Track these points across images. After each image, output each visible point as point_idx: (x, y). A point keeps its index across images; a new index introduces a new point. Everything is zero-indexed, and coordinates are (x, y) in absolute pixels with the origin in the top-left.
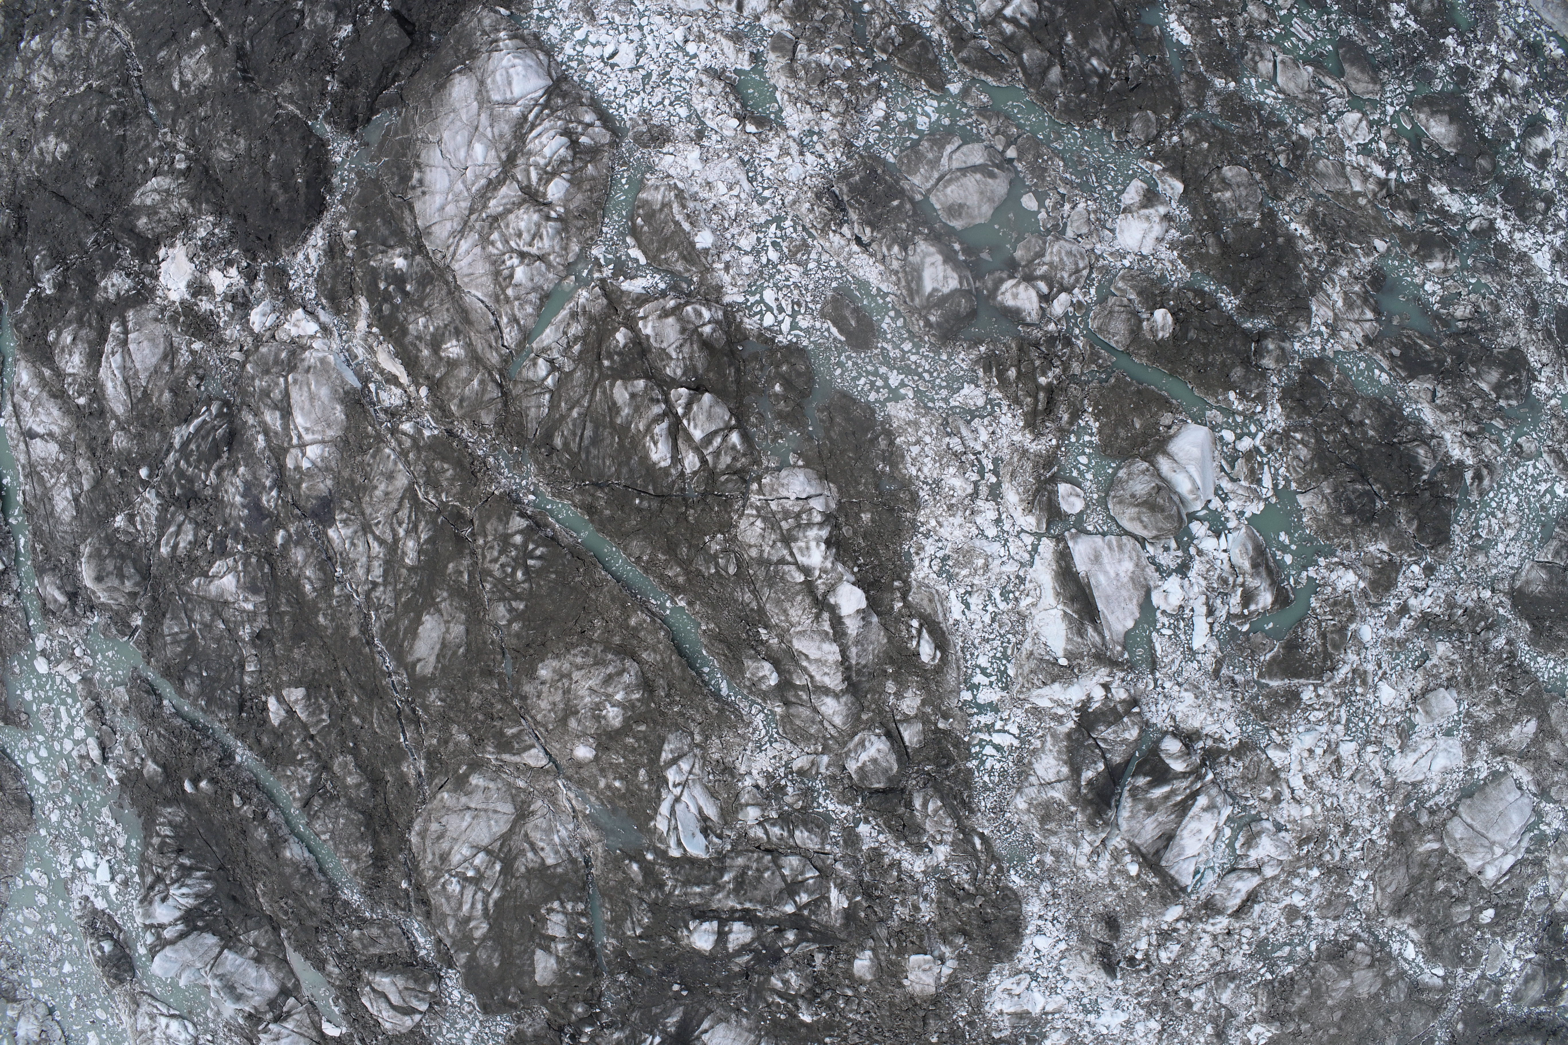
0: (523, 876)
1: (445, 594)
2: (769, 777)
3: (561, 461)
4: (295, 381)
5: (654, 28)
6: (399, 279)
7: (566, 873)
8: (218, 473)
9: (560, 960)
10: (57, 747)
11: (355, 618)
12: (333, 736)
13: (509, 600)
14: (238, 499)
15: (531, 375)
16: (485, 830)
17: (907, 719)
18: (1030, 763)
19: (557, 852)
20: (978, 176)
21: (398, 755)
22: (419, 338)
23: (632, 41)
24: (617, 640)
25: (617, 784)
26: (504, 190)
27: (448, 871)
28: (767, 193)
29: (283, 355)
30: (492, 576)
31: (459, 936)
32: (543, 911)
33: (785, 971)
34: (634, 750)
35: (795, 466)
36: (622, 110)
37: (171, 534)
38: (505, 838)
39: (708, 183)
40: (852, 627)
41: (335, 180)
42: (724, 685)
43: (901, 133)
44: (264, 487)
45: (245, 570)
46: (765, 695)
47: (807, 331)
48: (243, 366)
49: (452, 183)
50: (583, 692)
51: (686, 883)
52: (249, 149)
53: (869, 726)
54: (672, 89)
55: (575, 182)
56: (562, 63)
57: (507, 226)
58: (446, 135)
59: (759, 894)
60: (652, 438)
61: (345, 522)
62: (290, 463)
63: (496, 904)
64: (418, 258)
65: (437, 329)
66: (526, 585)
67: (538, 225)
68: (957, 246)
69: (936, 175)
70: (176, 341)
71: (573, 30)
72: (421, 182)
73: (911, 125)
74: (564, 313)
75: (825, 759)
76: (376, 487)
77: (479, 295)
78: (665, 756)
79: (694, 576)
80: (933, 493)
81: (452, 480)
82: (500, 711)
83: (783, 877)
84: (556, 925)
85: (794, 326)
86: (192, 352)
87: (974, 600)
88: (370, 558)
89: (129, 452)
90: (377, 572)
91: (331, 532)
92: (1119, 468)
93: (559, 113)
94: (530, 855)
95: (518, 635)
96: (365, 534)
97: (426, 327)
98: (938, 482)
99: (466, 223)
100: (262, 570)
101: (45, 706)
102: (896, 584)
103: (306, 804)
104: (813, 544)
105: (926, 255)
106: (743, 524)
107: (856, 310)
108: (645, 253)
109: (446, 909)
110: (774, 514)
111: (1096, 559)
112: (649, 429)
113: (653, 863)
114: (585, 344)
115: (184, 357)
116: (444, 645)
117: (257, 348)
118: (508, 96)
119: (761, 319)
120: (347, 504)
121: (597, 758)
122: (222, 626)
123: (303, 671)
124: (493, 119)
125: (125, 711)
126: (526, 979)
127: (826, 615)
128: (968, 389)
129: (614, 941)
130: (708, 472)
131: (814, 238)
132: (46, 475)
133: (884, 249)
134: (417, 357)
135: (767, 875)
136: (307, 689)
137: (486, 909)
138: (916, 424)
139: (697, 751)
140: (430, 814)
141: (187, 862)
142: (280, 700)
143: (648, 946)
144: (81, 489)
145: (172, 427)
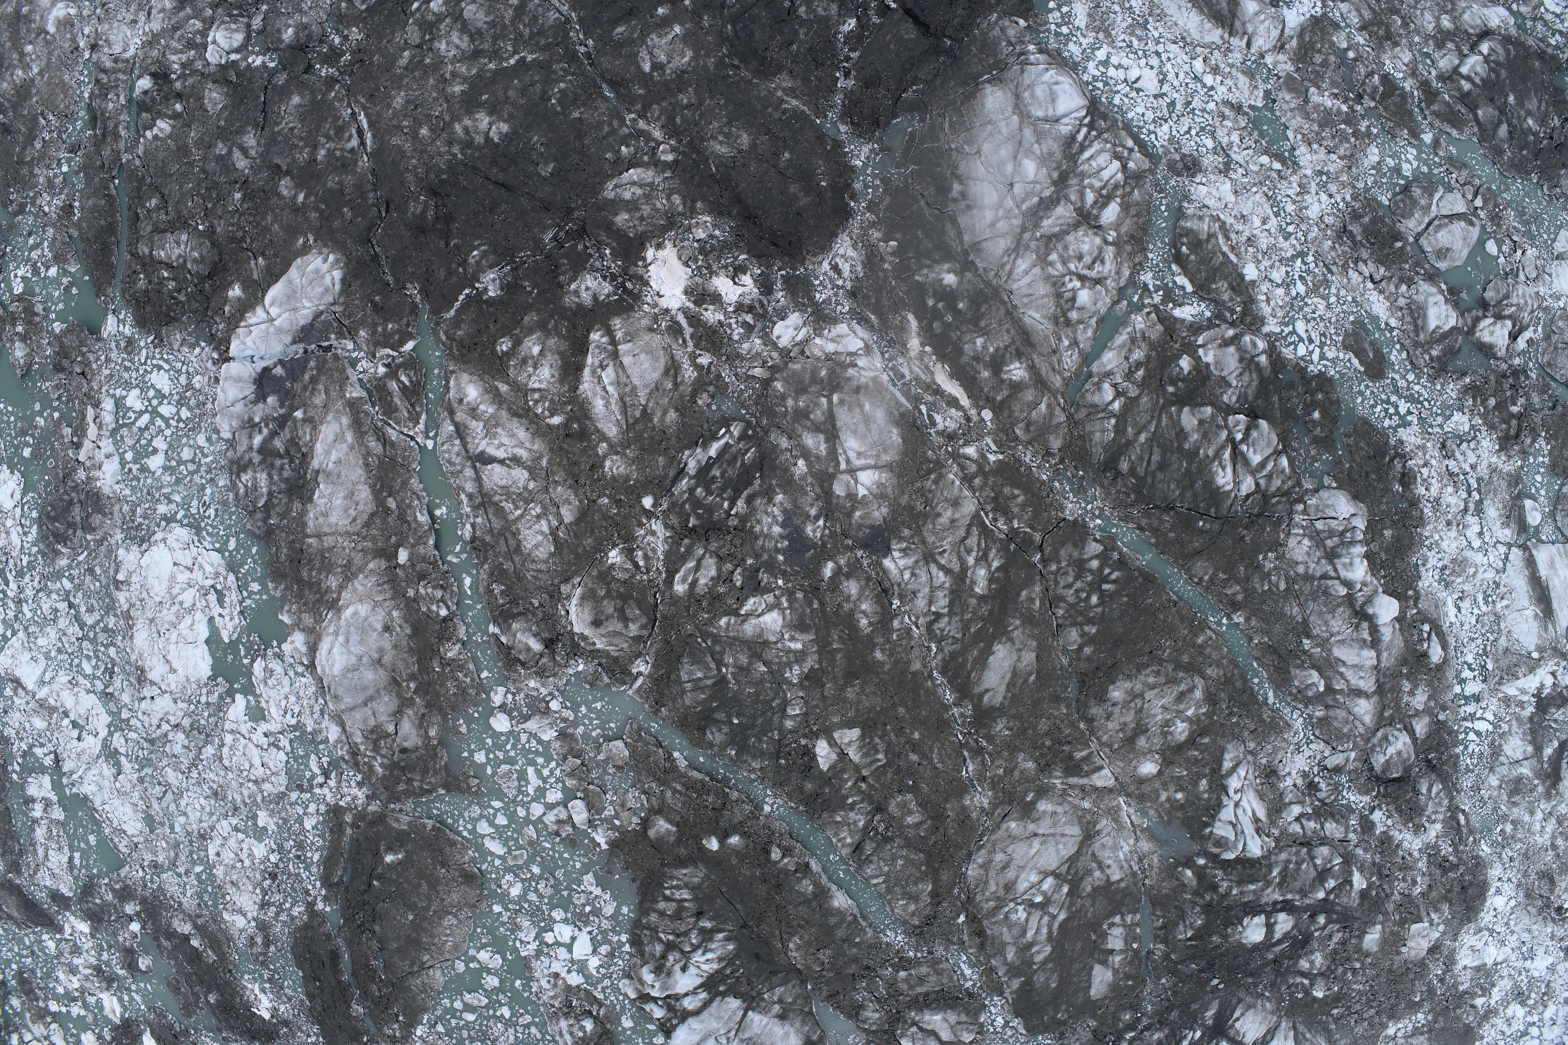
0: (1088, 895)
1: (1018, 622)
2: (1305, 775)
3: (1125, 485)
4: (842, 402)
5: (1172, 56)
6: (948, 296)
7: (1128, 887)
8: (749, 501)
9: (1116, 972)
10: (521, 812)
11: (916, 652)
12: (889, 776)
13: (1081, 624)
14: (777, 530)
15: (1096, 399)
16: (1054, 855)
17: (1417, 714)
18: (1500, 745)
19: (1121, 868)
20: (1463, 224)
21: (961, 788)
22: (977, 358)
23: (1152, 68)
24: (1185, 658)
25: (1179, 796)
26: (1060, 210)
27: (1012, 900)
28: (1290, 229)
29: (823, 373)
30: (1065, 601)
31: (1018, 962)
32: (1105, 927)
33: (1312, 952)
34: (1196, 761)
35: (1329, 487)
36: (1153, 136)
37: (690, 570)
38: (1072, 860)
39: (1243, 216)
40: (1387, 634)
41: (858, 186)
42: (1271, 694)
43: (1391, 178)
44: (808, 516)
45: (790, 607)
46: (1308, 702)
47: (1333, 361)
48: (766, 383)
49: (1001, 200)
50: (1157, 710)
51: (1240, 883)
52: (753, 146)
53: (1391, 722)
54: (1197, 119)
55: (1125, 207)
56: (1088, 83)
57: (1066, 248)
58: (986, 147)
59: (1297, 885)
60: (1220, 463)
61: (905, 552)
62: (839, 489)
63: (1061, 926)
64: (969, 275)
65: (997, 350)
66: (1099, 610)
67: (1100, 250)
68: (1444, 287)
69: (1427, 220)
70: (679, 354)
71: (1093, 50)
72: (964, 195)
73: (1397, 170)
74: (1122, 338)
75: (1353, 755)
76: (939, 515)
77: (1037, 316)
78: (1227, 765)
79: (1249, 592)
80: (1435, 510)
81: (1023, 506)
82: (1069, 735)
83: (1315, 865)
84: (1115, 940)
85: (1322, 357)
86: (699, 367)
87: (1465, 605)
88: (933, 590)
89: (627, 478)
90: (941, 603)
91: (887, 563)
92: (1562, 485)
93: (1105, 136)
94: (1097, 874)
95: (1089, 659)
96: (927, 563)
97: (985, 347)
98: (1437, 501)
99: (1019, 241)
100: (810, 604)
101: (505, 767)
102: (1410, 593)
103: (857, 848)
104: (1357, 560)
105: (1429, 295)
106: (1292, 542)
107: (1372, 344)
108: (1192, 281)
109: (1007, 937)
110: (1318, 532)
111: (1552, 565)
112: (1218, 455)
113: (1205, 867)
114: (1147, 370)
115: (689, 373)
116: (1015, 673)
117: (786, 364)
118: (1051, 113)
119: (1295, 349)
120: (906, 532)
121: (1160, 773)
122: (763, 669)
123: (857, 710)
124: (1040, 137)
125: (619, 768)
126: (1081, 995)
127: (1365, 625)
128: (1457, 416)
129: (1162, 947)
130: (1262, 494)
131: (1333, 274)
132: (508, 506)
133: (1392, 288)
134: (975, 379)
135: (1304, 866)
136: (862, 729)
137: (1050, 932)
138: (1423, 448)
139: (1249, 757)
140: (994, 846)
141: (708, 925)
142: (832, 743)
143: (1196, 946)
144: (561, 522)
145: (681, 450)
